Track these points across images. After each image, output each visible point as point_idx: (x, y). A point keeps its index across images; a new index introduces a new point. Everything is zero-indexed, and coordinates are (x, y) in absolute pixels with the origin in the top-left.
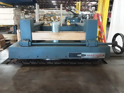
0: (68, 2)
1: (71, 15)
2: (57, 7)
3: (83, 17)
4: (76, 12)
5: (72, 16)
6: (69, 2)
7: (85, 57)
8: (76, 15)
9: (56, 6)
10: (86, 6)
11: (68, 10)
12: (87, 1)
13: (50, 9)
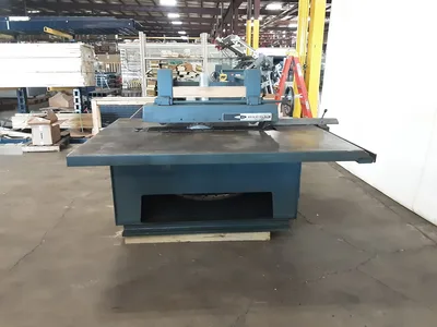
0: (220, 17)
1: (231, 59)
2: (184, 33)
3: (264, 66)
4: (245, 52)
5: (235, 63)
6: (224, 17)
7: (245, 120)
8: (245, 60)
9: (181, 28)
10: (283, 29)
11: (221, 46)
12: (285, 15)
13: (162, 40)
